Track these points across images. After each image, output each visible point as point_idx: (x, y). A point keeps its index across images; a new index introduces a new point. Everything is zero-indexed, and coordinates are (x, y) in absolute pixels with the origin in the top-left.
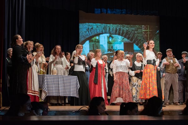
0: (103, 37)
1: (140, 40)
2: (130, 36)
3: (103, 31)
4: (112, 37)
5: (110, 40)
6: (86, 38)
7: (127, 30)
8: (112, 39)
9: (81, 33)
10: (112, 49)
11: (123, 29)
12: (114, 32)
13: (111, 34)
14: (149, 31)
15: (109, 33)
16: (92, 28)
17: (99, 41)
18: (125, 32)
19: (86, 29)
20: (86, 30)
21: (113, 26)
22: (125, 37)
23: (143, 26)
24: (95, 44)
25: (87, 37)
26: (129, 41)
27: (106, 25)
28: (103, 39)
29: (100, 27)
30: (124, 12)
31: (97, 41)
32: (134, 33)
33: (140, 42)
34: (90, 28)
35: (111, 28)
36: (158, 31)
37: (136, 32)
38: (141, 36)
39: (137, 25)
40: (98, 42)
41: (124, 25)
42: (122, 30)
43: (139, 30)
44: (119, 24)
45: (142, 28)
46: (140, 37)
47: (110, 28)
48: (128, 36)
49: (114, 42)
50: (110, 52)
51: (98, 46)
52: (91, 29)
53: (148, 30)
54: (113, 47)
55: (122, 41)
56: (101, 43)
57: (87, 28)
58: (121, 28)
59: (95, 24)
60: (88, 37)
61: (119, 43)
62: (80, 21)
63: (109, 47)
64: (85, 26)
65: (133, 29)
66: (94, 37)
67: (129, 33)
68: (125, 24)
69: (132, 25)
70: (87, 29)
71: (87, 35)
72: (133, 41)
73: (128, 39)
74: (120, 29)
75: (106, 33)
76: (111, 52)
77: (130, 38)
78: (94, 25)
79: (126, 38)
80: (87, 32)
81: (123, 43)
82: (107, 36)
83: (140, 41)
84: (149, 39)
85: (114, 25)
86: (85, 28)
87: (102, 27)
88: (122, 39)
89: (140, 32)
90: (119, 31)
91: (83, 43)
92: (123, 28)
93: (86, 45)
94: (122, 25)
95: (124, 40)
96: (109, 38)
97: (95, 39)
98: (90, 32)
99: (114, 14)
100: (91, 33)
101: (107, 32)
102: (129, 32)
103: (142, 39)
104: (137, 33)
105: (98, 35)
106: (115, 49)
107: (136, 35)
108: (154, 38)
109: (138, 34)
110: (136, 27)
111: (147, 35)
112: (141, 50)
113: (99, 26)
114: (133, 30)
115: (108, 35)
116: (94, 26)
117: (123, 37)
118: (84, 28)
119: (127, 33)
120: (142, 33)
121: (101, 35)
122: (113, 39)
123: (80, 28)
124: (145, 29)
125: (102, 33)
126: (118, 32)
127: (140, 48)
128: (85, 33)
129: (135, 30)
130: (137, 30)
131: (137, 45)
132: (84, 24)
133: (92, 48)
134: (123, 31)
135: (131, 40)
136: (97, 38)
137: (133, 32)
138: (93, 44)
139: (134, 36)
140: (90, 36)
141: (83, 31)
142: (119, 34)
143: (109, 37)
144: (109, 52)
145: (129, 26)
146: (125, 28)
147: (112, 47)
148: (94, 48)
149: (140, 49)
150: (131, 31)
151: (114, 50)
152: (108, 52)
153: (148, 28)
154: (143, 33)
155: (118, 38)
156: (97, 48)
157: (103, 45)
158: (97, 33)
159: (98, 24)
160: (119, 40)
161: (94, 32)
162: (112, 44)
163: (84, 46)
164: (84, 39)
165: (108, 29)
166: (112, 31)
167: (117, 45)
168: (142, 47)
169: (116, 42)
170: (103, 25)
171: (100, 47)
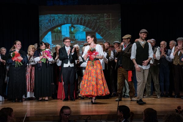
0: (65, 27)
1: (102, 28)
2: (92, 25)
3: (65, 21)
4: (74, 27)
5: (72, 30)
6: (48, 29)
7: (89, 20)
9: (43, 24)
10: (74, 39)
11: (85, 19)
13: (72, 24)
16: (54, 19)
17: (61, 31)
18: (87, 21)
22: (87, 26)
23: (106, 14)
24: (57, 35)
26: (91, 30)
27: (67, 15)
28: (65, 30)
29: (62, 17)
31: (59, 31)
33: (103, 31)
35: (73, 19)
36: (120, 19)
37: (98, 21)
38: (103, 24)
39: (99, 14)
40: (60, 32)
41: (86, 14)
42: (83, 19)
43: (101, 19)
44: (81, 14)
45: (104, 17)
46: (102, 26)
47: (71, 19)
48: (90, 25)
49: (75, 32)
50: (73, 41)
51: (60, 37)
52: (53, 20)
53: (111, 18)
54: (76, 37)
55: (84, 31)
56: (63, 34)
57: (48, 19)
59: (56, 15)
60: (50, 28)
61: (80, 33)
63: (71, 37)
64: (47, 17)
65: (95, 18)
66: (56, 28)
67: (91, 22)
68: (87, 14)
69: (94, 14)
70: (49, 21)
71: (49, 26)
72: (95, 30)
73: (90, 28)
74: (82, 19)
76: (73, 42)
77: (92, 27)
78: (56, 16)
79: (88, 27)
80: (49, 23)
81: (85, 33)
82: (69, 26)
83: (102, 30)
84: (111, 27)
85: (76, 15)
86: (46, 19)
87: (64, 18)
89: (102, 21)
90: (81, 21)
91: (46, 33)
92: (84, 18)
93: (48, 36)
94: (83, 15)
95: (86, 29)
96: (70, 28)
97: (57, 30)
98: (52, 23)
100: (53, 24)
101: (68, 23)
103: (104, 28)
104: (99, 22)
105: (60, 25)
106: (78, 38)
107: (98, 24)
108: (117, 26)
110: (98, 16)
111: (110, 23)
112: (103, 38)
113: (61, 17)
114: (95, 19)
116: (56, 18)
117: (85, 27)
118: (44, 20)
119: (89, 22)
120: (104, 21)
121: (63, 26)
122: (75, 29)
124: (107, 17)
125: (64, 24)
126: (79, 21)
127: (102, 37)
128: (47, 25)
129: (97, 19)
130: (99, 19)
131: (99, 33)
133: (54, 38)
134: (85, 20)
135: (93, 29)
136: (59, 28)
137: (95, 21)
138: (55, 35)
139: (96, 25)
140: (52, 28)
141: (45, 23)
142: (81, 24)
143: (71, 27)
145: (91, 15)
146: (87, 17)
147: (74, 37)
148: (57, 38)
149: (102, 38)
150: (93, 20)
153: (111, 16)
154: (106, 21)
155: (80, 28)
156: (59, 39)
157: (65, 35)
158: (59, 24)
159: (60, 15)
160: (81, 30)
161: (56, 23)
162: (74, 34)
163: (46, 37)
164: (46, 30)
165: (69, 19)
166: (74, 21)
167: (79, 34)
168: (105, 36)
169: (78, 32)
170: (65, 16)
171: (62, 37)
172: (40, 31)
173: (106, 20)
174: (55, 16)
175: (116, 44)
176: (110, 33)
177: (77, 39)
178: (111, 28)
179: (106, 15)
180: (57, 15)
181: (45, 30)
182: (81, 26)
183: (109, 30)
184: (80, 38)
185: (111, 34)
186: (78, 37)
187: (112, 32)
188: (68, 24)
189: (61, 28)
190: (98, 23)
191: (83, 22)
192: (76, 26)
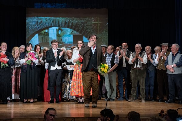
0: (52, 30)
1: (90, 32)
2: (80, 28)
3: (53, 24)
4: (62, 30)
5: (60, 32)
6: (35, 31)
7: (76, 23)
9: (31, 26)
11: (72, 22)
12: (63, 25)
13: (60, 27)
14: (99, 24)
15: (58, 26)
17: (48, 34)
18: (74, 24)
19: (35, 22)
20: (35, 24)
21: (63, 19)
22: (74, 29)
23: (93, 18)
24: (44, 37)
26: (79, 33)
27: (55, 18)
28: (52, 32)
29: (49, 20)
31: (46, 34)
32: (84, 26)
34: (39, 21)
35: (60, 22)
36: (108, 23)
37: (85, 25)
38: (90, 28)
39: (87, 17)
40: (47, 34)
41: (73, 18)
42: (71, 22)
44: (69, 17)
45: (91, 21)
47: (59, 22)
48: (77, 28)
49: (62, 35)
51: (47, 39)
52: (40, 22)
53: (98, 22)
54: (63, 40)
55: (72, 34)
56: (50, 36)
57: (36, 21)
58: (70, 21)
59: (44, 18)
60: (37, 30)
63: (58, 39)
64: (35, 19)
65: (83, 21)
66: (43, 30)
67: (78, 25)
68: (75, 17)
69: (81, 18)
70: (36, 23)
71: (37, 28)
72: (82, 33)
73: (77, 31)
74: (69, 22)
75: (55, 26)
76: (60, 45)
77: (80, 30)
78: (44, 19)
79: (75, 30)
80: (36, 25)
81: (72, 36)
82: (57, 29)
83: (89, 34)
84: (98, 31)
85: (63, 18)
86: (34, 21)
87: (51, 21)
88: (71, 32)
89: (89, 24)
90: (68, 24)
91: (33, 35)
93: (35, 38)
94: (71, 18)
95: (73, 32)
96: (58, 31)
97: (44, 32)
98: (39, 25)
100: (40, 27)
101: (56, 25)
102: (79, 24)
103: (91, 31)
104: (87, 25)
105: (48, 28)
106: (65, 41)
107: (85, 28)
108: (104, 30)
109: (87, 27)
110: (86, 19)
111: (97, 27)
113: (48, 19)
114: (82, 23)
115: (57, 28)
116: (43, 20)
117: (72, 30)
118: (32, 21)
119: (76, 26)
120: (91, 25)
121: (50, 29)
122: (63, 32)
123: (27, 21)
124: (95, 21)
125: (52, 27)
126: (67, 24)
128: (34, 27)
129: (85, 23)
130: (87, 23)
131: (86, 37)
132: (33, 18)
133: (41, 41)
134: (72, 23)
135: (81, 32)
136: (46, 31)
137: (82, 24)
138: (42, 37)
139: (83, 28)
140: (39, 30)
141: (32, 25)
142: (68, 27)
143: (58, 30)
145: (78, 19)
146: (74, 20)
147: (61, 40)
148: (44, 40)
150: (80, 24)
151: (63, 42)
153: (98, 20)
154: (93, 25)
156: (46, 41)
157: (53, 38)
158: (46, 26)
159: (48, 17)
160: (69, 33)
161: (43, 26)
162: (61, 37)
163: (33, 39)
165: (57, 22)
167: (67, 37)
169: (65, 35)
170: (52, 19)
171: (50, 39)
172: (27, 33)
173: (93, 24)
175: (103, 47)
177: (65, 42)
181: (32, 33)
182: (69, 29)
184: (68, 41)
187: (99, 36)
189: (48, 30)
190: (85, 26)
191: (71, 25)
192: (64, 29)
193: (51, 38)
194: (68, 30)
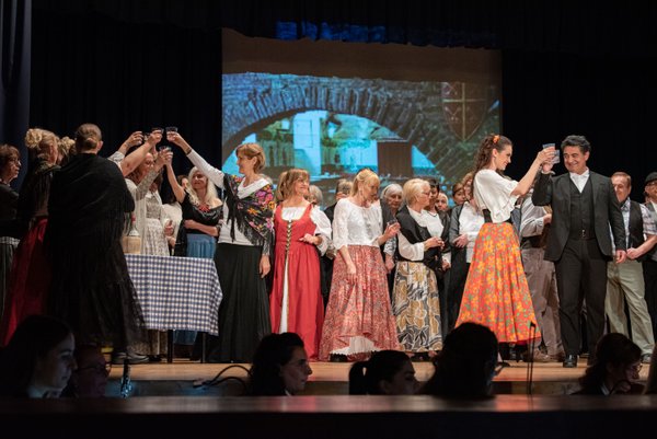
0: (305, 121)
1: (435, 133)
2: (400, 118)
3: (307, 100)
4: (339, 123)
5: (332, 132)
6: (244, 126)
7: (389, 99)
8: (336, 131)
9: (230, 107)
10: (338, 165)
11: (375, 96)
12: (342, 106)
13: (332, 111)
14: (467, 104)
15: (326, 109)
16: (268, 91)
17: (292, 135)
18: (383, 104)
19: (246, 92)
20: (246, 99)
21: (342, 85)
22: (382, 123)
23: (446, 83)
24: (278, 146)
25: (250, 122)
26: (397, 137)
27: (315, 79)
28: (307, 130)
29: (295, 86)
30: (378, 36)
31: (285, 136)
32: (415, 111)
33: (436, 141)
34: (261, 89)
35: (334, 92)
36: (497, 103)
37: (420, 106)
38: (437, 119)
39: (425, 81)
40: (289, 138)
41: (379, 80)
42: (371, 97)
43: (430, 99)
44: (363, 78)
45: (440, 93)
46: (434, 124)
47: (328, 93)
48: (391, 119)
49: (344, 141)
50: (331, 174)
51: (288, 155)
52: (264, 93)
53: (463, 100)
54: (342, 158)
55: (373, 138)
56: (297, 144)
57: (248, 89)
58: (369, 90)
59: (277, 77)
60: (253, 121)
61: (360, 144)
62: (224, 64)
63: (325, 157)
64: (244, 81)
65: (411, 94)
66: (273, 122)
67: (396, 108)
68: (384, 79)
69: (406, 82)
70: (249, 95)
71: (251, 115)
72: (410, 136)
73: (393, 128)
74: (364, 95)
75: (315, 108)
76: (334, 176)
78: (276, 81)
79: (386, 126)
80: (250, 103)
81: (374, 144)
82: (321, 119)
83: (433, 139)
84: (464, 129)
85: (344, 80)
86: (242, 90)
87: (303, 88)
88: (372, 129)
89: (434, 105)
90: (361, 102)
92: (374, 91)
94: (372, 82)
95: (379, 133)
96: (325, 124)
97: (278, 130)
98: (260, 104)
99: (344, 41)
100: (263, 109)
101: (318, 105)
102: (397, 104)
103: (442, 131)
104: (424, 109)
105: (289, 114)
106: (349, 164)
107: (419, 117)
108: (484, 127)
109: (428, 115)
110: (421, 87)
111: (459, 115)
112: (437, 168)
113: (292, 83)
114: (409, 100)
115: (323, 114)
116: (273, 85)
117: (375, 124)
118: (239, 91)
119: (388, 109)
120: (440, 109)
121: (299, 117)
122: (342, 129)
123: (224, 88)
124: (452, 96)
125: (303, 110)
126: (357, 104)
127: (434, 162)
128: (242, 108)
129: (417, 100)
130: (425, 100)
131: (424, 150)
132: (240, 75)
134: (375, 101)
135: (404, 134)
136: (285, 124)
137: (410, 105)
138: (271, 147)
139: (412, 118)
140: (261, 120)
141: (236, 102)
142: (361, 114)
143: (327, 123)
144: (326, 176)
145: (395, 84)
146: (382, 90)
147: (337, 158)
148: (275, 160)
149: (432, 166)
150: (402, 102)
151: (342, 166)
152: (323, 174)
153: (464, 93)
154: (446, 109)
155: (359, 126)
156: (285, 162)
157: (306, 150)
158: (285, 107)
159: (289, 76)
160: (363, 135)
161: (275, 106)
162: (338, 148)
164: (239, 130)
165: (322, 93)
166: (338, 101)
167: (355, 149)
168: (442, 159)
169: (350, 141)
170: (306, 82)
171: (296, 156)
173: (447, 104)
174: (271, 80)
176: (459, 149)
177: (348, 167)
178: (464, 134)
179: (447, 88)
180: (281, 78)
181: (234, 129)
182: (363, 119)
183: (459, 140)
184: (359, 164)
185: (465, 153)
186: (352, 159)
187: (466, 149)
188: (318, 109)
189: (291, 122)
190: (419, 112)
191: (369, 105)
192: (346, 121)
193: (302, 151)
194: (361, 123)
